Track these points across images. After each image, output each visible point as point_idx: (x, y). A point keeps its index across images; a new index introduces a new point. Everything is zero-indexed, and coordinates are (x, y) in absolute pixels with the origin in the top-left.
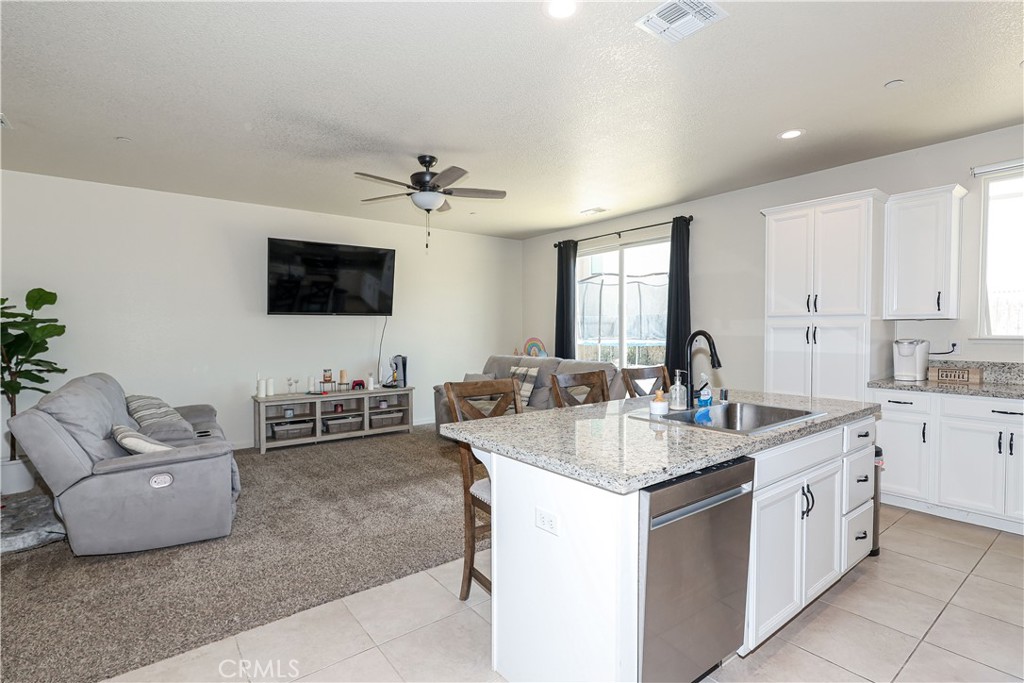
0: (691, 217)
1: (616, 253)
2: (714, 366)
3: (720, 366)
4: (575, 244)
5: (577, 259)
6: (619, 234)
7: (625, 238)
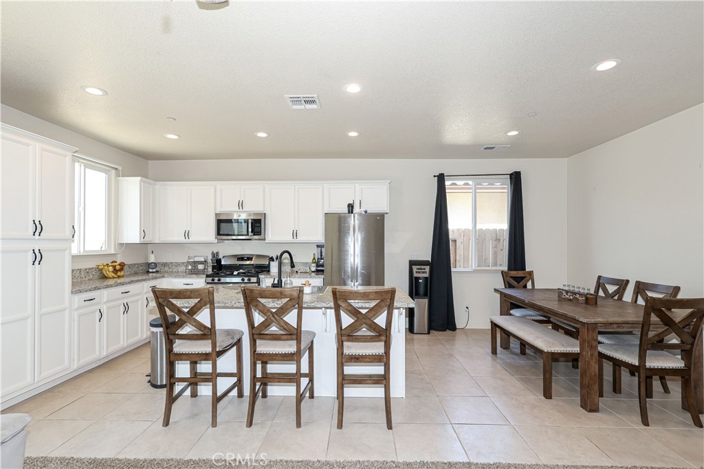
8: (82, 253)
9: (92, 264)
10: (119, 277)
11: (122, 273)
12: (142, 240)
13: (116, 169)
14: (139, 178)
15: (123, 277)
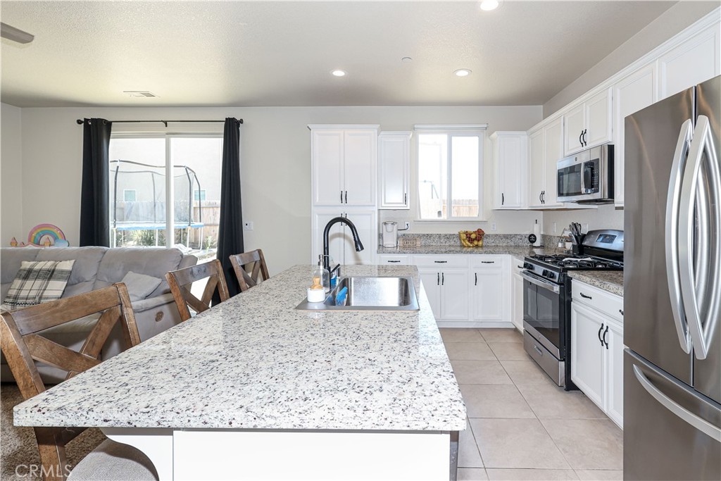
0: (242, 120)
1: (163, 141)
2: (357, 250)
3: (362, 248)
4: (109, 125)
5: (111, 140)
6: (166, 123)
7: (172, 127)
11: (480, 243)
12: (501, 205)
15: (482, 247)
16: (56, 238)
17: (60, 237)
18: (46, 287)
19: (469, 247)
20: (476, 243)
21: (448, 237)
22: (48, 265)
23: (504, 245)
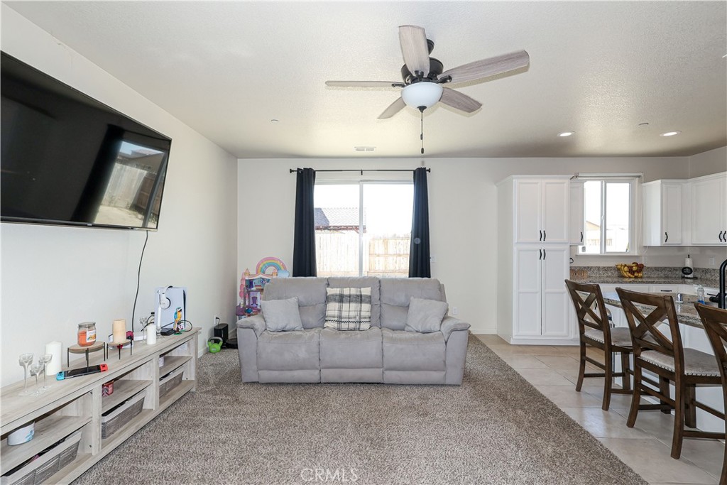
0: (430, 169)
4: (312, 173)
6: (362, 172)
7: (366, 176)
8: (603, 254)
9: (612, 264)
10: (636, 277)
11: (640, 275)
12: (664, 242)
13: (639, 177)
14: (659, 181)
15: (641, 277)
16: (278, 269)
17: (282, 268)
18: (361, 308)
19: (630, 277)
20: (636, 274)
21: (606, 269)
22: (353, 291)
23: (656, 275)
